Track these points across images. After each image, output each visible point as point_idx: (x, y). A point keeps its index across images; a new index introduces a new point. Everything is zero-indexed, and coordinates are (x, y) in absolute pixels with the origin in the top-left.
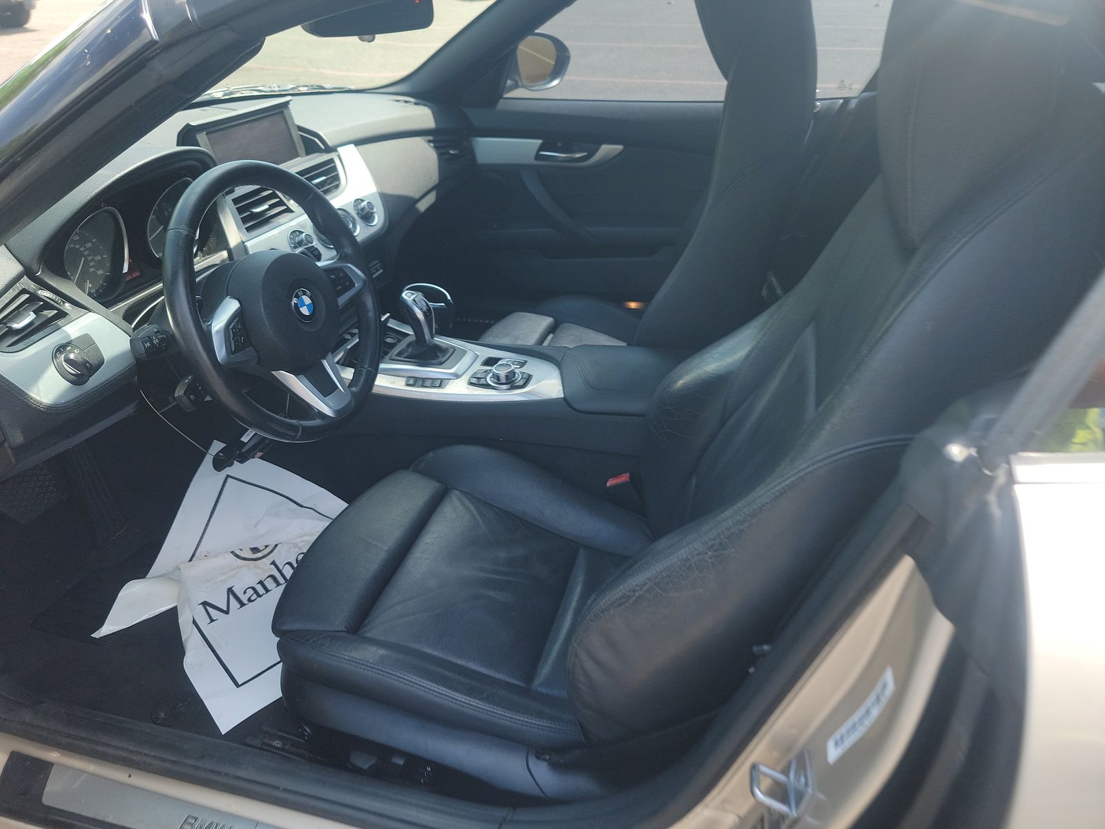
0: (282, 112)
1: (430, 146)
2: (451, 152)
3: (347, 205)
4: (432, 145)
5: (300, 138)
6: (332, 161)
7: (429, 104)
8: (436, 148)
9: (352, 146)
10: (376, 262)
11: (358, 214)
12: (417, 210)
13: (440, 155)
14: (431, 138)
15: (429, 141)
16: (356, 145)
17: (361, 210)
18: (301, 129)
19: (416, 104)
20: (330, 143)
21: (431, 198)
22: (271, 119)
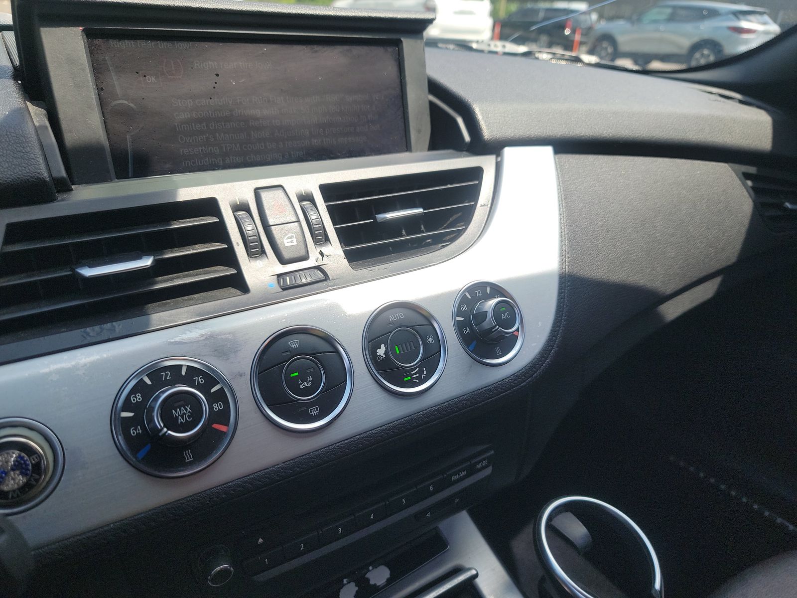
0: (398, 43)
1: (745, 185)
2: (788, 205)
3: (438, 299)
4: (749, 183)
5: (427, 111)
6: (476, 173)
7: (769, 108)
8: (757, 192)
9: (549, 150)
10: (480, 448)
11: (459, 326)
12: (659, 317)
13: (759, 208)
14: (752, 170)
15: (747, 176)
16: (556, 152)
17: (475, 316)
18: (435, 88)
19: (741, 102)
20: (487, 133)
21: (706, 291)
22: (357, 50)
